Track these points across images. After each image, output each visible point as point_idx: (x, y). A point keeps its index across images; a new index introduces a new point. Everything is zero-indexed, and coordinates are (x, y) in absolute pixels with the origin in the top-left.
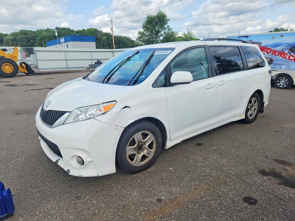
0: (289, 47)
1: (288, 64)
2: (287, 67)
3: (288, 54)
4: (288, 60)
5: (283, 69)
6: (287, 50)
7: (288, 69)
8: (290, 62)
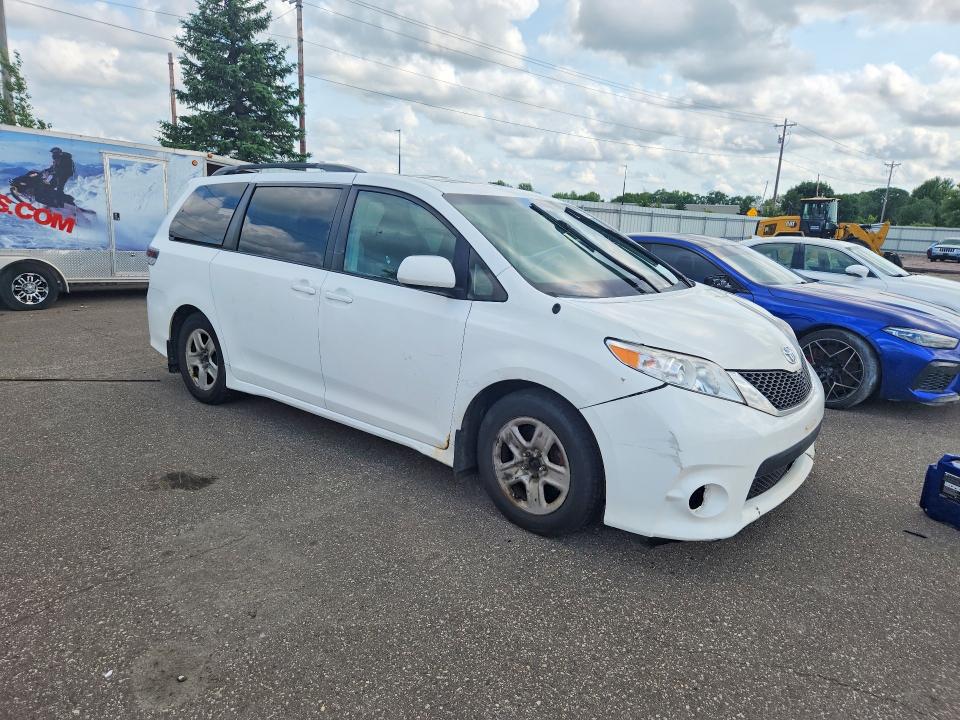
0: (7, 176)
1: (18, 229)
2: (19, 239)
3: (11, 197)
4: (18, 218)
5: (7, 246)
6: (6, 185)
7: (25, 247)
8: (25, 224)
